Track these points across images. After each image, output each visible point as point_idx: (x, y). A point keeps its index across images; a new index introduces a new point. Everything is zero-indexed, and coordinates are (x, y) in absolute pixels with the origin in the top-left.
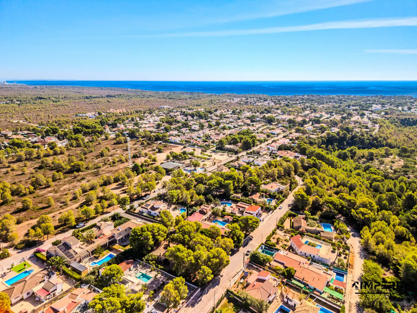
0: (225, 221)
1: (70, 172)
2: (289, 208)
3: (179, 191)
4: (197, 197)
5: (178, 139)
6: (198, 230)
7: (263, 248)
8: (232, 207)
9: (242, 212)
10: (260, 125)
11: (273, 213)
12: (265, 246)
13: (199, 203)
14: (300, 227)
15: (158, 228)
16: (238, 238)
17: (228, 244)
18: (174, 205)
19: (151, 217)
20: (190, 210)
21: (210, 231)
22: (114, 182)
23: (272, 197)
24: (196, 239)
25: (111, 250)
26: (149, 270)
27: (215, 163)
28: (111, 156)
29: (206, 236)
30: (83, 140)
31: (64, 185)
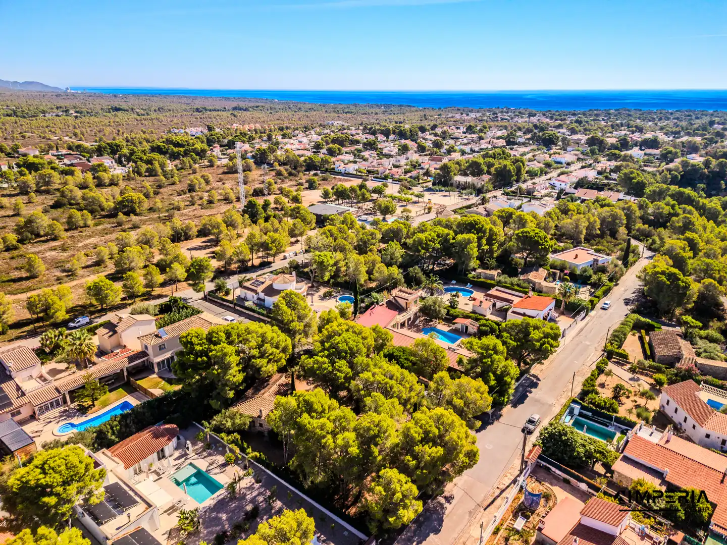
0: (456, 331)
1: (112, 215)
2: (630, 307)
3: (339, 255)
4: (382, 271)
5: (351, 168)
6: (379, 348)
7: (576, 412)
8: (474, 299)
9: (503, 312)
10: (526, 150)
11: (587, 318)
12: (583, 408)
13: (387, 285)
14: (678, 358)
15: (263, 336)
16: (500, 379)
17: (472, 396)
18: (325, 287)
19: (261, 311)
20: (363, 301)
21: (414, 354)
22: (197, 236)
23: (580, 279)
24: (370, 374)
25: (131, 389)
26: (221, 459)
27: (430, 209)
28: (208, 191)
29: (402, 367)
30: (162, 166)
31: (90, 237)
